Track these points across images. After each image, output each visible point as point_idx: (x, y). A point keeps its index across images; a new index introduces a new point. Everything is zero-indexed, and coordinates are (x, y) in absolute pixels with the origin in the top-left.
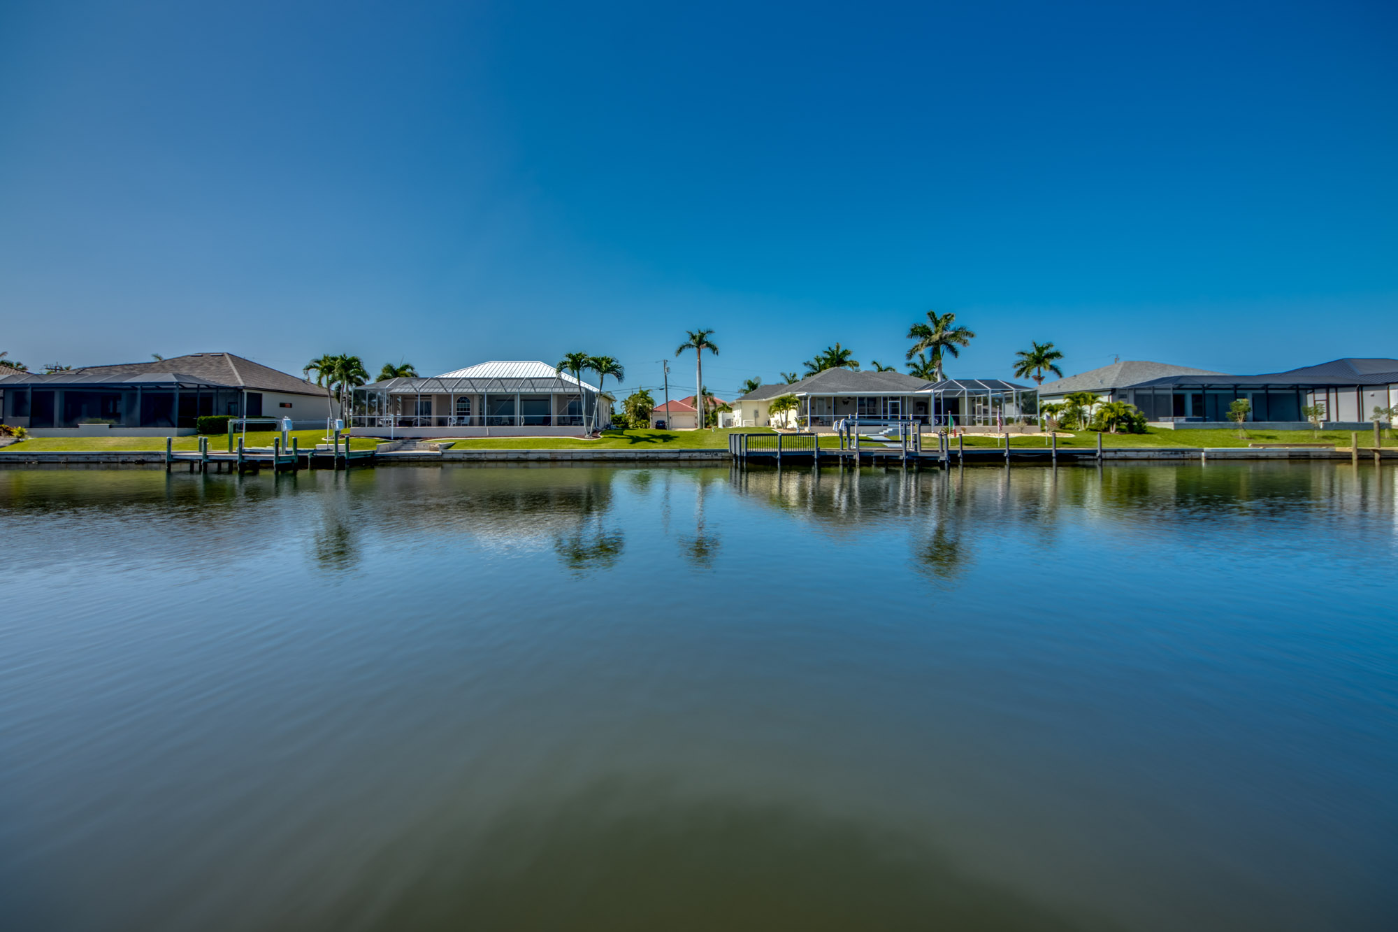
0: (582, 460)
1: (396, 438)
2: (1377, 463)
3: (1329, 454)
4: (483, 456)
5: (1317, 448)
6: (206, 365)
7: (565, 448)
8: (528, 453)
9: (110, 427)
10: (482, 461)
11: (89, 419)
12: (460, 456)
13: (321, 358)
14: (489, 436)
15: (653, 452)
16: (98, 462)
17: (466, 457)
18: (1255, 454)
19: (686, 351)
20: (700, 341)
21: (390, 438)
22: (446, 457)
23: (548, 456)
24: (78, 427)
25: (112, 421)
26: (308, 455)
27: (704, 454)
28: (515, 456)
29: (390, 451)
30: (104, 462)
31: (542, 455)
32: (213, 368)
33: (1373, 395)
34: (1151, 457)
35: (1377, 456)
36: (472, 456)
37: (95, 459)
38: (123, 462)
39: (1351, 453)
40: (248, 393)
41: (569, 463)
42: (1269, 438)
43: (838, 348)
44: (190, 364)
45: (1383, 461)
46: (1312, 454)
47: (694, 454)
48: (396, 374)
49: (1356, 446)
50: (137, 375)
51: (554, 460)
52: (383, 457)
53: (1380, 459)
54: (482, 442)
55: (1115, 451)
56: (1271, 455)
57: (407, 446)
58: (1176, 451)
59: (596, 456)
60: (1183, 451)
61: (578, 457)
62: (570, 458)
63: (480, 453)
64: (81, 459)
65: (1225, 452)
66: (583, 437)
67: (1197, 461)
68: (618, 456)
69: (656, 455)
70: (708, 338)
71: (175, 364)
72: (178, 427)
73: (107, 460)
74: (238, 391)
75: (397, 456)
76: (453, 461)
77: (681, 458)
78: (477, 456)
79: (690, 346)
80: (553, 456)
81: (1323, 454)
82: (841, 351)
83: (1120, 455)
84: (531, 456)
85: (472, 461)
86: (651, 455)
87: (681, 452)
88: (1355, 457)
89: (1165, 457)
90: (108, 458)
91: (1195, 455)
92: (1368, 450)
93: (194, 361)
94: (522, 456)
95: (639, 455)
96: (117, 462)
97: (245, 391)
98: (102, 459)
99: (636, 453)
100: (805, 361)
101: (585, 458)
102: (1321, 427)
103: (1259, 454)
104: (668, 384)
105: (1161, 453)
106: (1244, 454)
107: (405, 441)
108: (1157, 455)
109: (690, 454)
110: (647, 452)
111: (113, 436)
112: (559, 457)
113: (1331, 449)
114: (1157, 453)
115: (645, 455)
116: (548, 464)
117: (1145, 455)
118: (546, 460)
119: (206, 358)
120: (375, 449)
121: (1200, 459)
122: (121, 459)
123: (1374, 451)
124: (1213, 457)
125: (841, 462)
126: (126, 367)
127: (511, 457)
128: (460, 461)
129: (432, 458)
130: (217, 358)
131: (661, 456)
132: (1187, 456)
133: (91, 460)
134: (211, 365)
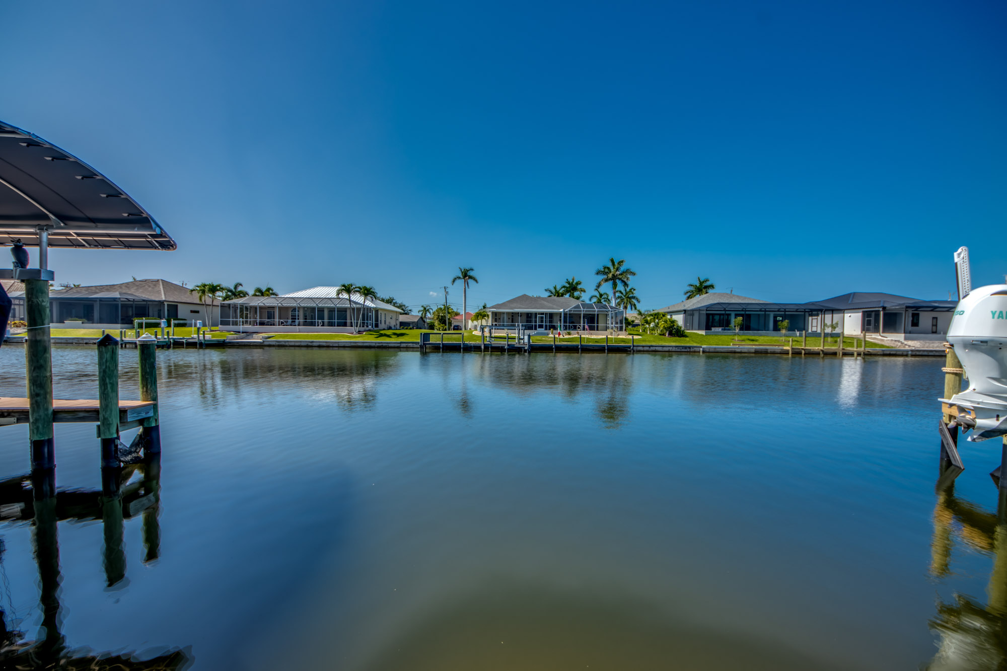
0: (344, 347)
1: (243, 333)
2: (803, 355)
3: (780, 350)
4: (287, 344)
5: (774, 347)
6: (146, 287)
7: (336, 340)
8: (312, 342)
9: (83, 323)
10: (287, 346)
11: (70, 319)
12: (274, 343)
13: (199, 284)
14: (299, 332)
15: (385, 343)
16: (72, 343)
17: (277, 343)
18: (734, 350)
19: (458, 281)
20: (466, 275)
21: (239, 332)
22: (265, 343)
23: (324, 344)
24: (64, 323)
25: (84, 320)
26: (184, 341)
27: (415, 345)
28: (305, 344)
29: (237, 339)
30: (76, 343)
31: (321, 344)
32: (150, 289)
33: (850, 316)
34: (671, 350)
35: (803, 352)
36: (281, 343)
37: (71, 341)
38: (86, 343)
39: (789, 350)
40: (168, 305)
41: (337, 348)
42: (753, 340)
43: (573, 280)
44: (137, 286)
45: (806, 355)
46: (769, 351)
47: (409, 344)
48: (262, 294)
49: (792, 346)
50: (98, 293)
51: (328, 347)
52: (230, 343)
53: (805, 354)
54: (291, 335)
55: (650, 347)
56: (743, 351)
57: (249, 337)
58: (686, 347)
59: (352, 344)
60: (690, 347)
61: (342, 345)
62: (337, 345)
63: (285, 342)
64: (63, 341)
65: (715, 348)
66: (352, 333)
67: (698, 353)
68: (365, 344)
69: (387, 344)
70: (471, 273)
71: (128, 286)
72: (121, 324)
73: (77, 342)
74: (161, 303)
75: (238, 343)
76: (270, 346)
77: (402, 346)
78: (283, 343)
79: (459, 278)
80: (328, 344)
81: (776, 350)
82: (575, 282)
83: (652, 349)
84: (315, 344)
85: (281, 346)
86: (384, 345)
87: (401, 343)
88: (790, 353)
89: (679, 350)
90: (78, 341)
91: (697, 349)
92: (799, 349)
93: (140, 284)
94: (310, 344)
95: (377, 344)
96: (83, 343)
97: (166, 303)
98: (75, 341)
99: (376, 343)
100: (546, 288)
101: (346, 345)
102: (798, 335)
103: (736, 350)
104: (448, 302)
105: (677, 348)
106: (727, 350)
107: (248, 334)
108: (674, 349)
109: (407, 344)
110: (382, 343)
111: (84, 328)
112: (331, 345)
113: (781, 347)
114: (674, 348)
115: (381, 344)
116: (325, 348)
117: (667, 349)
118: (323, 347)
119: (148, 282)
120: (225, 338)
121: (699, 352)
122: (85, 341)
123: (802, 349)
124: (708, 351)
125: (490, 350)
126: (98, 287)
127: (303, 344)
128: (273, 346)
129: (258, 344)
130: (154, 282)
131: (390, 345)
132: (692, 350)
133: (69, 342)
134: (150, 287)
